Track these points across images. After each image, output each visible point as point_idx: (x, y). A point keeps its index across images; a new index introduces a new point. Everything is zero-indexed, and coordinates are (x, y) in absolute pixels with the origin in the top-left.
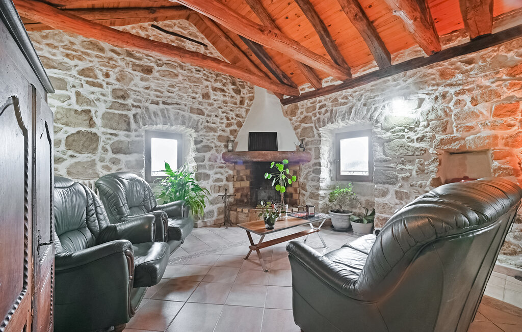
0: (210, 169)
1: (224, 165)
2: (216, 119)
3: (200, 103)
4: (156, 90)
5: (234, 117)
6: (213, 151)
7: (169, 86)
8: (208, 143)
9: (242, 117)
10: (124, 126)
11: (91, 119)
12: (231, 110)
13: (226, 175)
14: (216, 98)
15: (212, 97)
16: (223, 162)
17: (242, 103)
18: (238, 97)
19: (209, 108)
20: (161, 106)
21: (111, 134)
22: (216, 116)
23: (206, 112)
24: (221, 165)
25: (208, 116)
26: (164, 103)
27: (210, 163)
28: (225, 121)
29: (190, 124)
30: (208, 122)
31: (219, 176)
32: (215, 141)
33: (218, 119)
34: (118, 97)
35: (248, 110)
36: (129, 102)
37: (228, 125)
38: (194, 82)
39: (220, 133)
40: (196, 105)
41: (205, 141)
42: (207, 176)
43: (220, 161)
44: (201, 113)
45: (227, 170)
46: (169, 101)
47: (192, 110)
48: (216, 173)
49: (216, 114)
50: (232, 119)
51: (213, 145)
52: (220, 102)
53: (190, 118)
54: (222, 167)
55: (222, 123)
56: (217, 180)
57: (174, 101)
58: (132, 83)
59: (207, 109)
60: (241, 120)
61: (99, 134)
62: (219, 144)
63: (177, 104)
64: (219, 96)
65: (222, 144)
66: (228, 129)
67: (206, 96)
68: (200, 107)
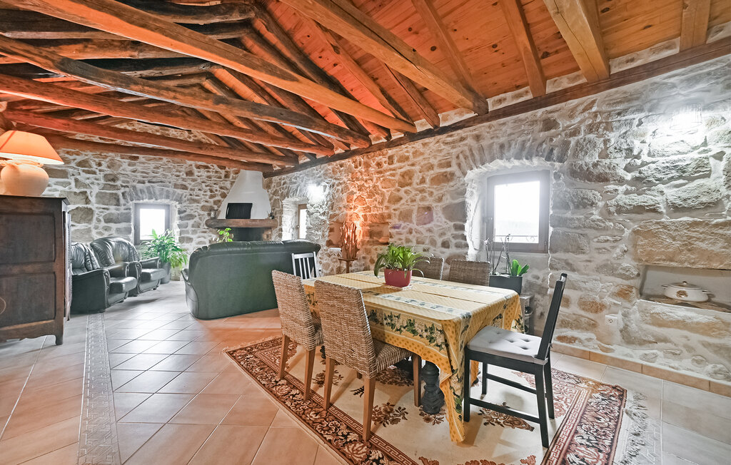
0: (192, 234)
1: (208, 230)
2: (200, 192)
3: (184, 180)
4: (142, 172)
5: (219, 189)
6: (197, 219)
7: (154, 168)
8: (192, 212)
9: (227, 189)
10: (114, 202)
11: (87, 197)
12: (215, 184)
13: (210, 238)
14: (200, 174)
15: (196, 174)
16: (206, 227)
17: (227, 176)
18: (223, 172)
19: (193, 183)
20: (147, 184)
21: (104, 209)
22: (200, 190)
23: (190, 187)
24: (204, 230)
25: (191, 190)
26: (149, 182)
27: (193, 229)
28: (209, 193)
29: (174, 197)
30: (191, 195)
31: (202, 239)
32: (198, 211)
33: (202, 192)
34: (109, 180)
35: (234, 182)
36: (119, 183)
37: (212, 197)
38: (178, 163)
39: (203, 203)
40: (180, 182)
41: (188, 211)
42: (190, 240)
43: (205, 227)
44: (185, 187)
45: (210, 234)
46: (154, 180)
47: (176, 186)
48: (199, 237)
49: (200, 187)
50: (216, 191)
51: (196, 214)
52: (203, 177)
53: (174, 192)
54: (205, 232)
55: (206, 195)
56: (199, 243)
57: (159, 179)
58: (121, 168)
59: (190, 184)
60: (225, 191)
61: (93, 209)
62: (202, 213)
63: (161, 182)
64: (204, 173)
65: (206, 213)
66: (212, 200)
67: (190, 173)
68: (184, 183)
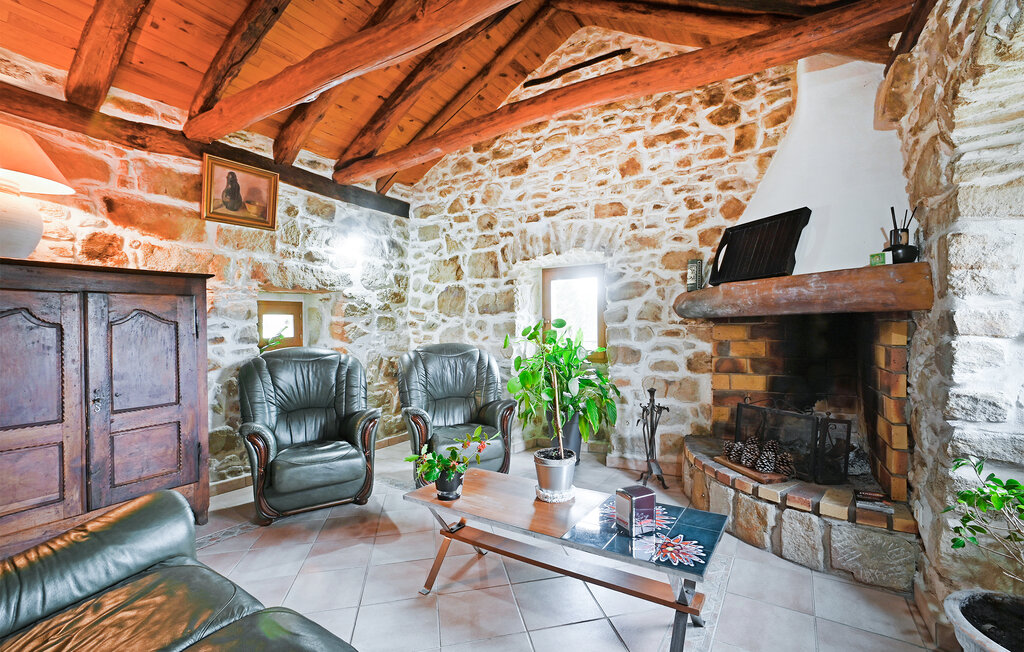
0: (639, 339)
1: (683, 327)
2: (657, 212)
3: (617, 190)
4: (535, 196)
5: (715, 192)
6: (651, 295)
7: (555, 179)
8: (640, 277)
9: (745, 185)
10: (490, 270)
11: (459, 268)
12: (702, 178)
13: (690, 353)
14: (655, 162)
15: (646, 162)
16: (678, 319)
17: (741, 143)
18: (730, 132)
19: (640, 193)
20: (545, 221)
21: (478, 285)
22: (657, 207)
23: (630, 205)
24: (673, 327)
25: (635, 212)
26: (548, 214)
27: (642, 324)
28: (685, 212)
29: (597, 242)
30: (634, 227)
31: (666, 355)
32: (656, 270)
33: (664, 213)
34: (485, 228)
35: (770, 155)
36: (498, 229)
37: (693, 221)
38: (601, 148)
39: (668, 246)
40: (609, 197)
41: (630, 272)
42: (633, 356)
43: (671, 319)
44: (618, 210)
45: (692, 340)
46: (555, 207)
47: (599, 212)
48: (658, 348)
49: (656, 201)
50: (708, 199)
51: (651, 280)
52: (666, 168)
53: (597, 228)
54: (675, 334)
55: (676, 219)
56: (658, 366)
57: (563, 204)
58: (502, 197)
59: (632, 197)
60: (739, 194)
61: (467, 288)
62: (666, 274)
63: (568, 208)
64: (669, 153)
65: (677, 274)
66: (694, 232)
67: (630, 167)
68: (617, 198)
